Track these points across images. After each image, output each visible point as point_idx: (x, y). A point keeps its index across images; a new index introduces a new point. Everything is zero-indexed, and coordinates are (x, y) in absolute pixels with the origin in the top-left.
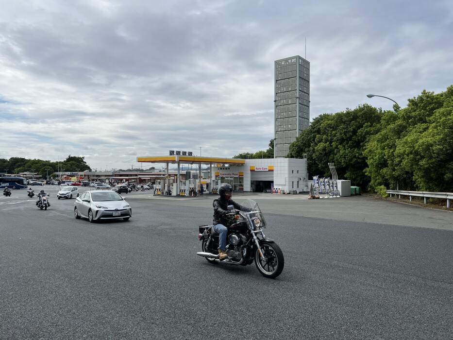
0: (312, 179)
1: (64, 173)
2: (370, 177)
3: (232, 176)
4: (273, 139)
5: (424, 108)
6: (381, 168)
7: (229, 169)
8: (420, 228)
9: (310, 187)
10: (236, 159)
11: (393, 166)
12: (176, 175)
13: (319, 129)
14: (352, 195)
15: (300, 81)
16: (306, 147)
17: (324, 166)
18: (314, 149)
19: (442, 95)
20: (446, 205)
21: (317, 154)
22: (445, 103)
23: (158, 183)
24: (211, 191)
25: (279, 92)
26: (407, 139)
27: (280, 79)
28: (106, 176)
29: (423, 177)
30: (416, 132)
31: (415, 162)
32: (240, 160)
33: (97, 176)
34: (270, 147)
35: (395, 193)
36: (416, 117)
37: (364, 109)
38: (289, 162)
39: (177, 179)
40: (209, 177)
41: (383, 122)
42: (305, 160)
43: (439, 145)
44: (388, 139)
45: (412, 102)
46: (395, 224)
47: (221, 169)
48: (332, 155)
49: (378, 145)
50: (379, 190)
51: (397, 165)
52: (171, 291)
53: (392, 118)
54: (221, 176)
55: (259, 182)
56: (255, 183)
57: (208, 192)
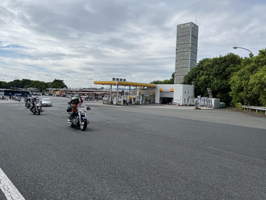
0: (197, 97)
1: (52, 89)
2: (232, 97)
3: (148, 94)
4: (174, 73)
6: (239, 92)
7: (147, 90)
8: (262, 129)
9: (195, 102)
10: (151, 84)
11: (247, 91)
12: (116, 92)
13: (202, 67)
14: (220, 108)
15: (192, 38)
16: (194, 78)
17: (204, 90)
18: (199, 79)
21: (201, 82)
23: (105, 97)
24: (136, 103)
25: (179, 44)
26: (257, 75)
27: (180, 36)
28: (76, 91)
29: (265, 98)
30: (262, 71)
31: (261, 89)
32: (154, 85)
33: (71, 91)
34: (172, 77)
35: (247, 107)
36: (263, 61)
37: (230, 56)
38: (183, 87)
39: (116, 95)
40: (135, 94)
41: (242, 64)
42: (193, 85)
44: (245, 74)
45: (261, 52)
46: (247, 126)
47: (142, 90)
48: (209, 84)
49: (238, 78)
50: (237, 105)
51: (249, 91)
53: (248, 61)
54: (142, 94)
55: (165, 98)
56: (162, 99)
57: (134, 103)
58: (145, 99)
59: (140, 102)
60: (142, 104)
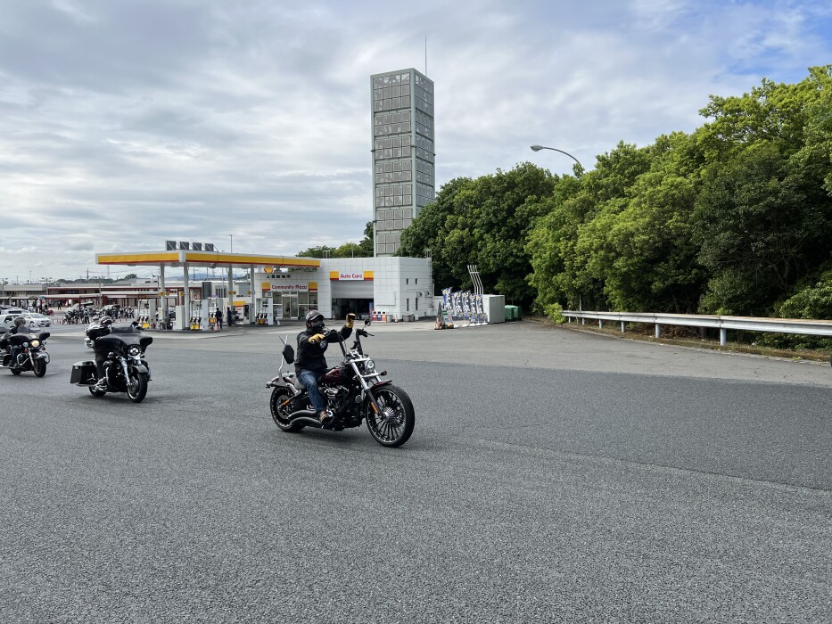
0: (441, 295)
2: (536, 289)
3: (295, 290)
4: (371, 221)
5: (621, 171)
6: (554, 274)
7: (289, 276)
8: (616, 374)
9: (437, 308)
10: (302, 258)
11: (572, 269)
12: (182, 289)
13: (451, 204)
14: (507, 321)
15: (417, 116)
16: (429, 237)
17: (460, 271)
18: (443, 241)
19: (648, 152)
20: (653, 333)
21: (449, 249)
22: (652, 165)
23: (143, 306)
24: (254, 320)
25: (381, 134)
26: (594, 225)
27: (381, 109)
28: (28, 292)
29: (619, 287)
30: (608, 212)
31: (607, 262)
32: (311, 260)
33: (8, 293)
34: (365, 236)
35: (575, 316)
36: (607, 186)
37: (525, 171)
38: (401, 260)
39: (183, 298)
40: (250, 293)
41: (557, 194)
42: (429, 259)
43: (643, 234)
44: (565, 223)
45: (603, 161)
46: (578, 369)
47: (273, 277)
48: (473, 252)
49: (549, 234)
50: (551, 310)
51: (579, 269)
52: (168, 524)
53: (572, 187)
54: (272, 290)
55: (347, 301)
56: (339, 303)
57: (248, 322)
58: (285, 307)
59: (266, 317)
60: (275, 325)
